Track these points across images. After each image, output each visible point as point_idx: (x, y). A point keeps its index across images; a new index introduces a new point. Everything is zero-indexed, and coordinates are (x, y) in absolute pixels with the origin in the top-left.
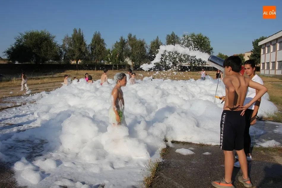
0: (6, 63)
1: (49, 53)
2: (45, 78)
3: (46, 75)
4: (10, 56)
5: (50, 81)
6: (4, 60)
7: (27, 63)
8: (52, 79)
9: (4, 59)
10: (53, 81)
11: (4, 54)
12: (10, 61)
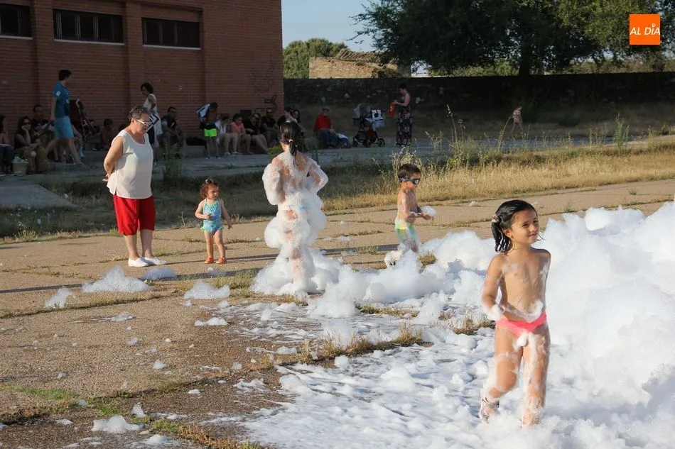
0: (369, 75)
1: (599, 10)
2: (572, 155)
3: (584, 137)
4: (386, 35)
5: (606, 173)
6: (360, 59)
7: (474, 71)
8: (617, 160)
9: (358, 55)
10: (622, 174)
11: (362, 25)
12: (390, 66)
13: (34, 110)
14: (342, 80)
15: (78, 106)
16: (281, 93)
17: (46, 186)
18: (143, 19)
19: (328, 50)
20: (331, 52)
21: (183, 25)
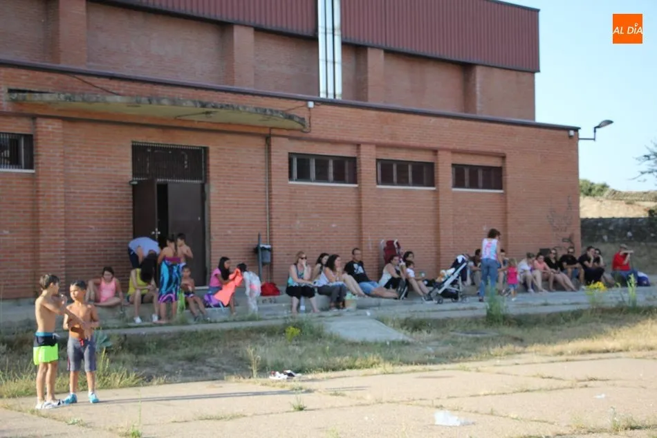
13: (353, 253)
14: (624, 219)
15: (396, 246)
16: (578, 232)
17: (382, 320)
18: (453, 165)
19: (590, 190)
20: (593, 192)
21: (487, 169)
